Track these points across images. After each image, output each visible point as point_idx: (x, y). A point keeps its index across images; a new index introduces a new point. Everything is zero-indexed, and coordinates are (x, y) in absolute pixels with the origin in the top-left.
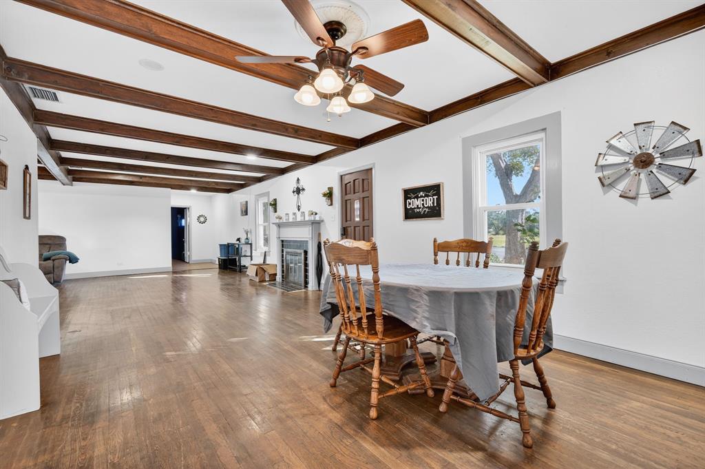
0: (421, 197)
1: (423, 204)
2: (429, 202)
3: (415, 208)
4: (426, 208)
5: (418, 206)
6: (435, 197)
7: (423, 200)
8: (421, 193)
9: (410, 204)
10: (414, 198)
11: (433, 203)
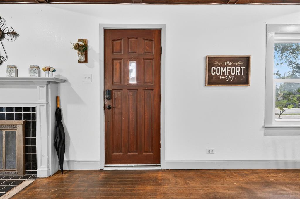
0: (228, 65)
1: (230, 72)
2: (237, 71)
3: (220, 75)
4: (233, 76)
5: (223, 73)
6: (243, 67)
7: (230, 69)
8: (228, 62)
9: (214, 71)
10: (220, 66)
11: (241, 72)
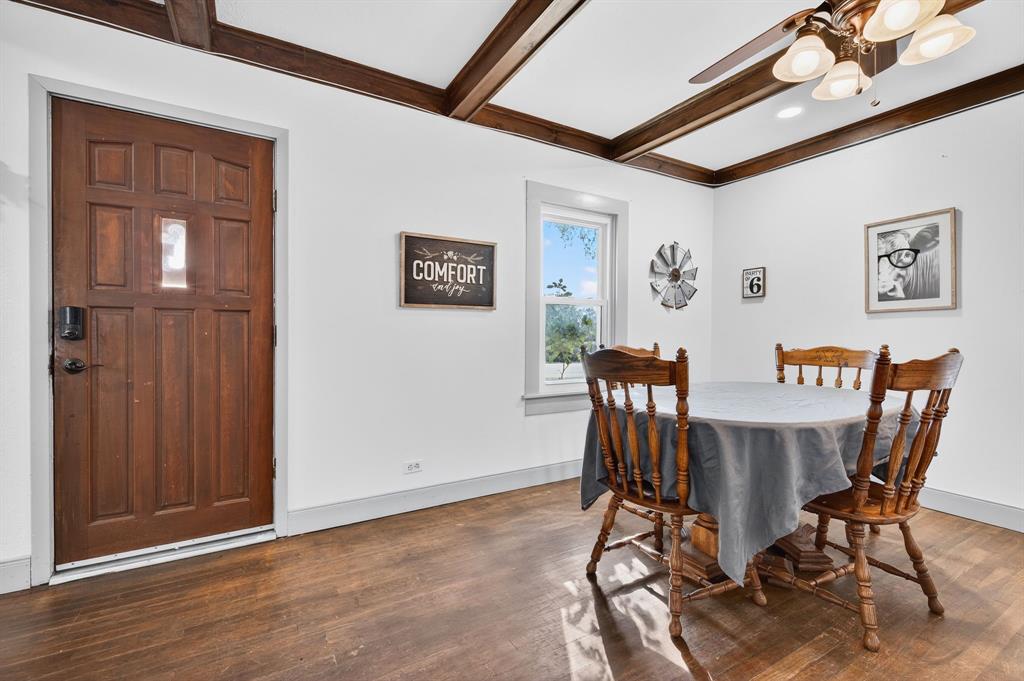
0: (450, 260)
1: (454, 277)
2: (470, 274)
3: (434, 281)
4: (461, 285)
5: (441, 278)
6: (482, 268)
7: (455, 269)
8: (450, 253)
9: (420, 270)
10: (432, 259)
11: (477, 278)
